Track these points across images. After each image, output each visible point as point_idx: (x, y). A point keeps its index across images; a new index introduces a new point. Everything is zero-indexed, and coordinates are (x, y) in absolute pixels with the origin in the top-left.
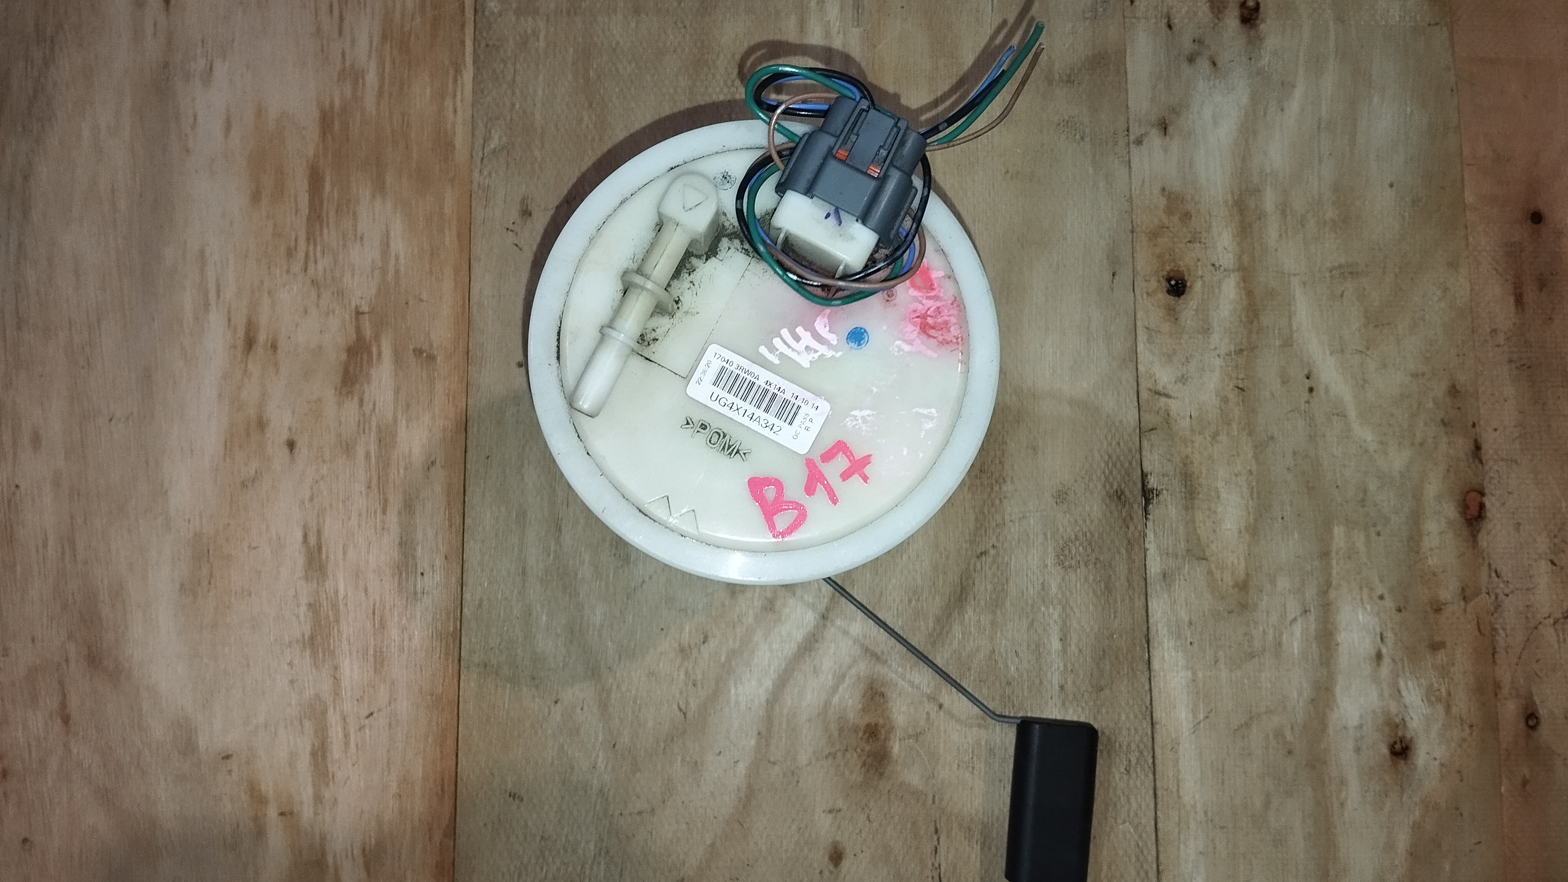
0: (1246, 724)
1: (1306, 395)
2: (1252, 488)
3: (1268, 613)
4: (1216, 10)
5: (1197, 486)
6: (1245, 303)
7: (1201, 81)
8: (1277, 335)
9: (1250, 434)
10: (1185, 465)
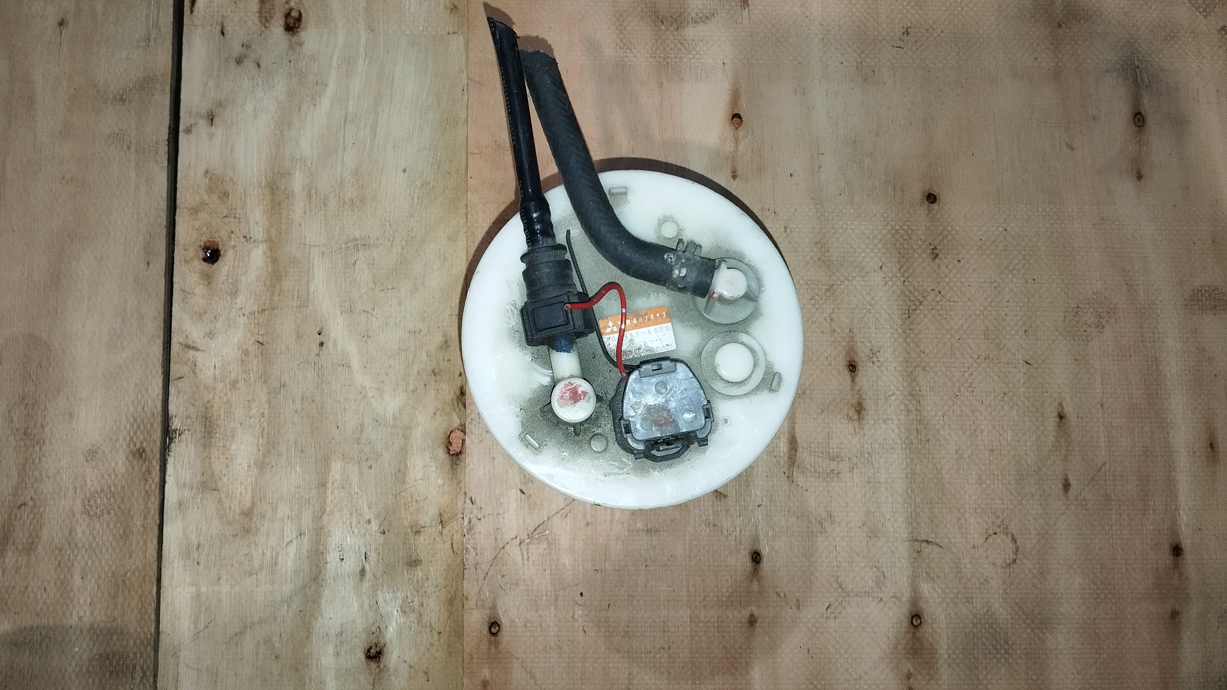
0: (240, 632)
1: (315, 348)
2: (264, 429)
3: (267, 536)
4: (263, 20)
5: (215, 427)
6: (270, 269)
7: (246, 81)
8: (295, 297)
9: (265, 382)
10: (206, 408)
